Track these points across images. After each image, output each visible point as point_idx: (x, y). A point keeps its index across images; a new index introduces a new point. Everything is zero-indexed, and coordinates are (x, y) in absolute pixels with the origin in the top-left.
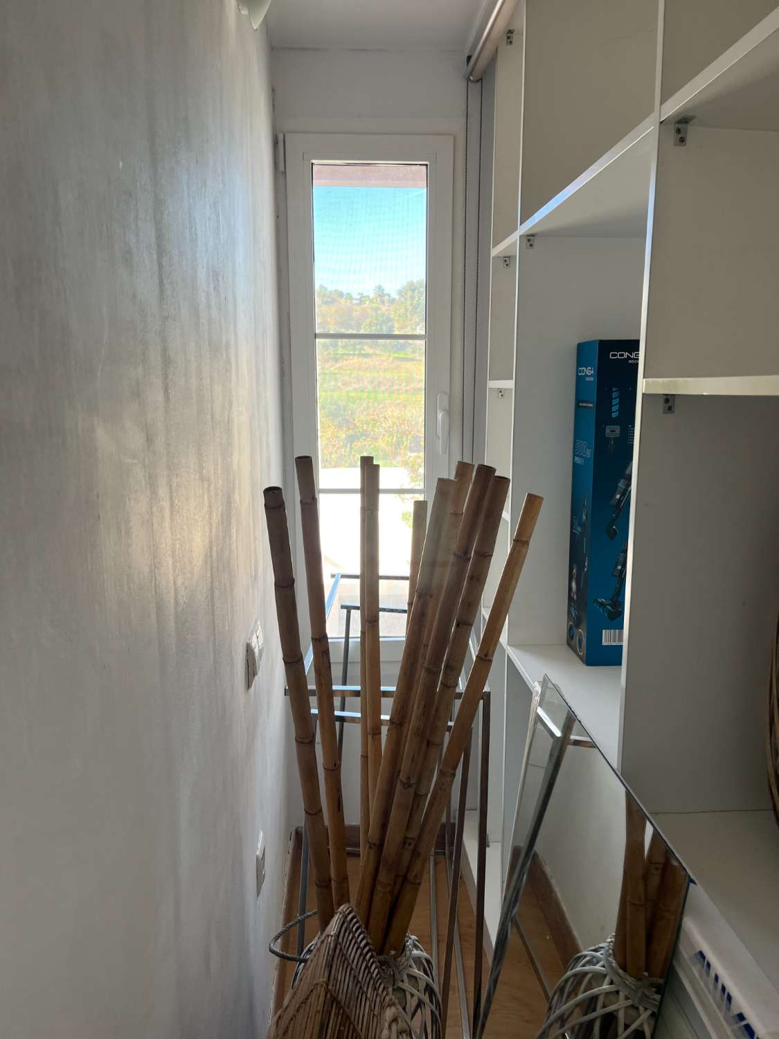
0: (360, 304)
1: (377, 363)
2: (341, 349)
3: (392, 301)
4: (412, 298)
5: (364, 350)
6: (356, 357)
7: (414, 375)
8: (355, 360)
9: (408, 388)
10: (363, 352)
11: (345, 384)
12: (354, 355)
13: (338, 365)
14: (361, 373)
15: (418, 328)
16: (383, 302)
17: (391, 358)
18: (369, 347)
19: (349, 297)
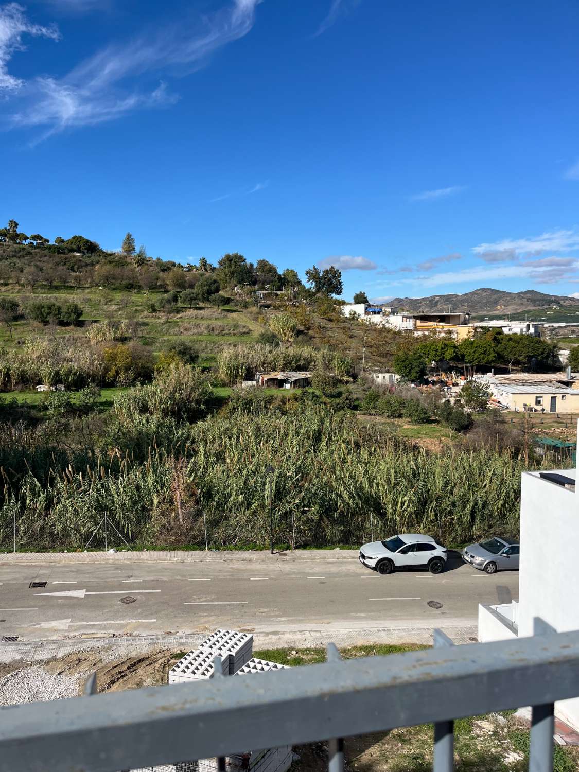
0: (188, 271)
1: (210, 314)
2: (180, 304)
3: (213, 269)
4: (230, 266)
5: (199, 305)
6: (192, 310)
7: (239, 323)
8: (192, 312)
9: (235, 332)
10: (197, 306)
11: (186, 330)
12: (191, 308)
13: (179, 316)
14: (199, 321)
15: (236, 288)
16: (206, 270)
17: (220, 310)
18: (201, 302)
19: (180, 266)
